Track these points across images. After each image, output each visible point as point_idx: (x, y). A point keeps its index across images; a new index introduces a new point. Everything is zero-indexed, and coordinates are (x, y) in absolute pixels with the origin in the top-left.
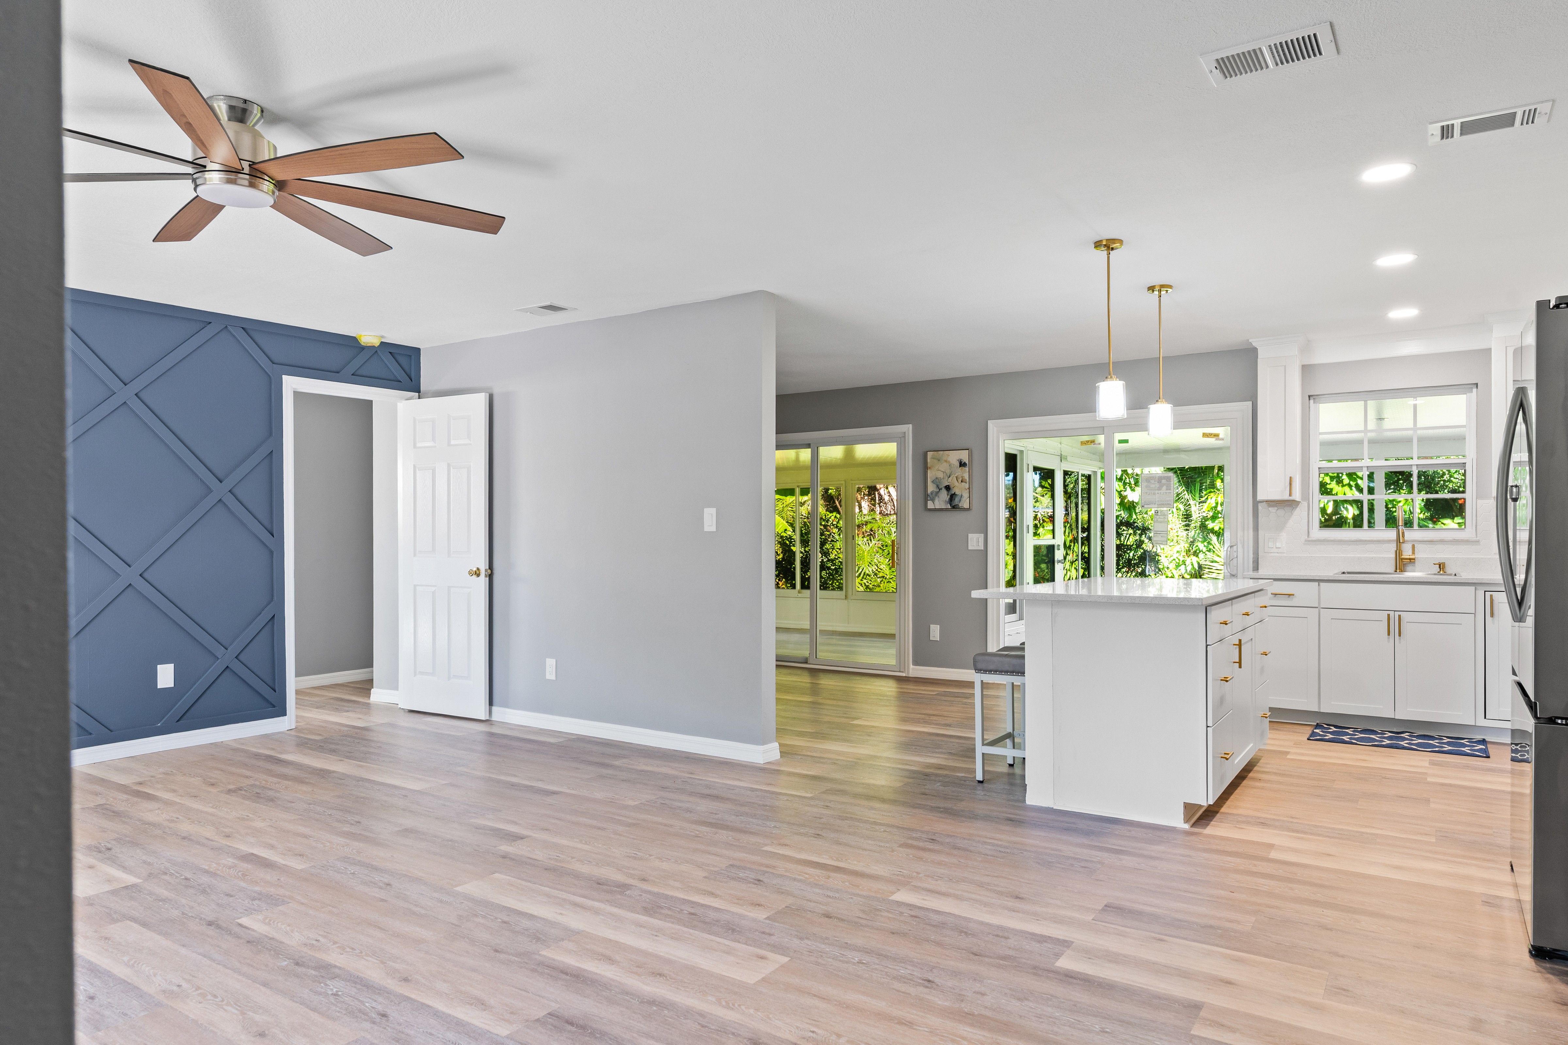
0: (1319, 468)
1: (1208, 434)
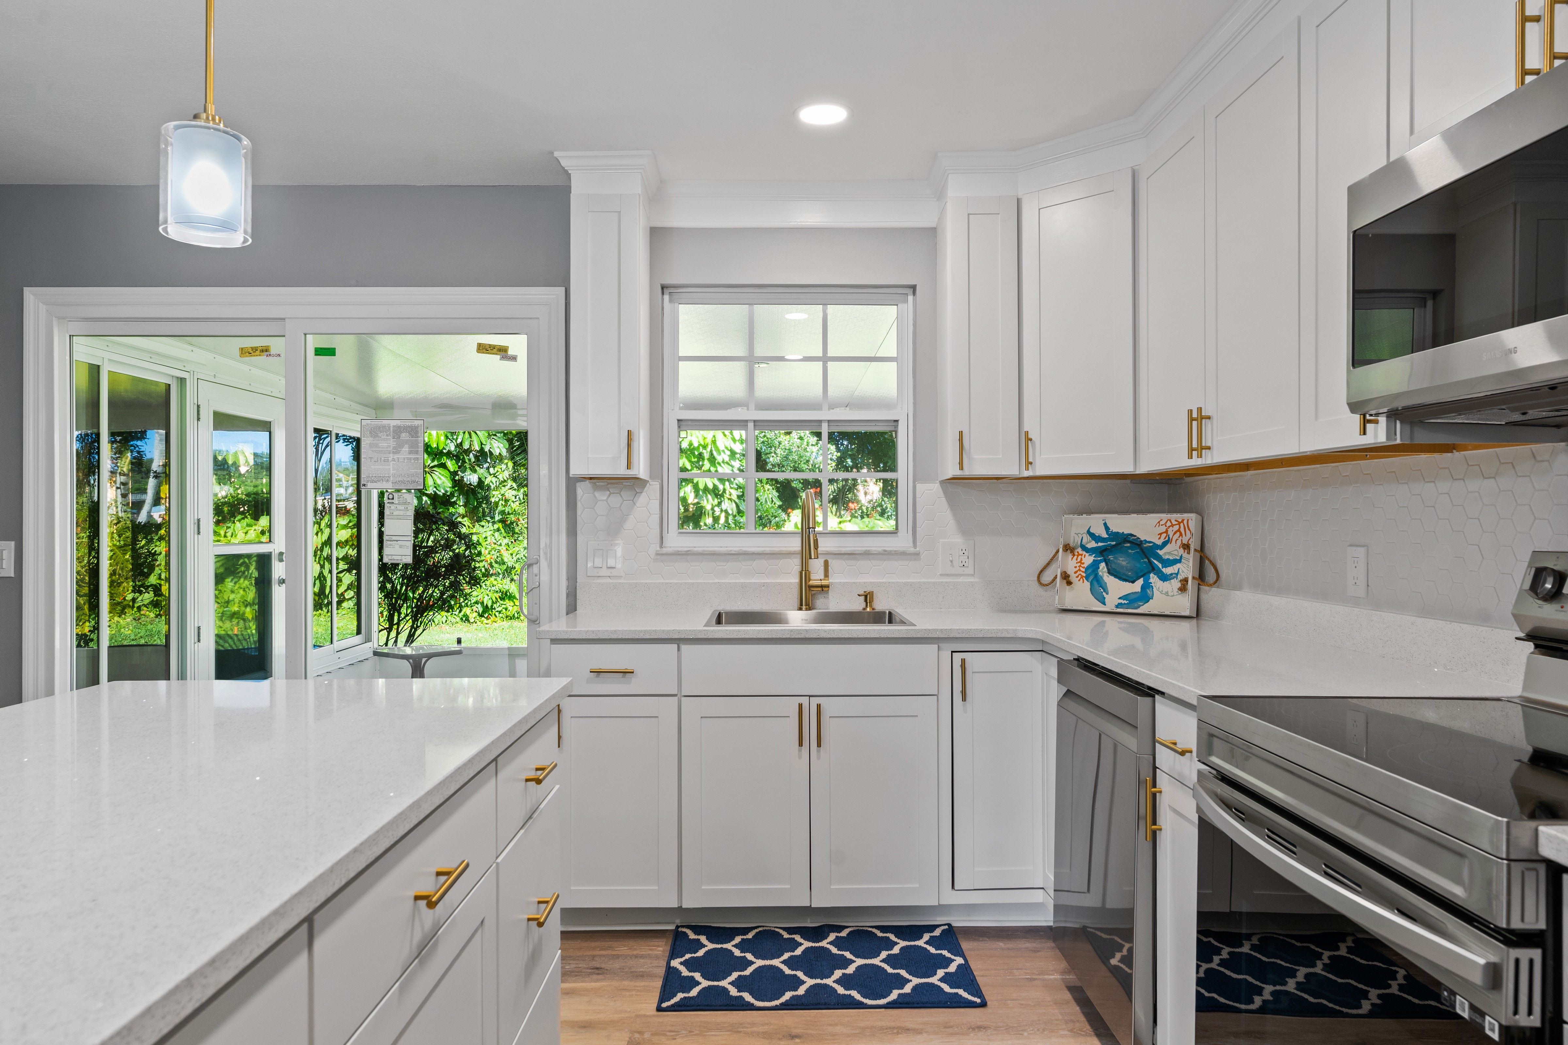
0: (678, 420)
1: (487, 347)
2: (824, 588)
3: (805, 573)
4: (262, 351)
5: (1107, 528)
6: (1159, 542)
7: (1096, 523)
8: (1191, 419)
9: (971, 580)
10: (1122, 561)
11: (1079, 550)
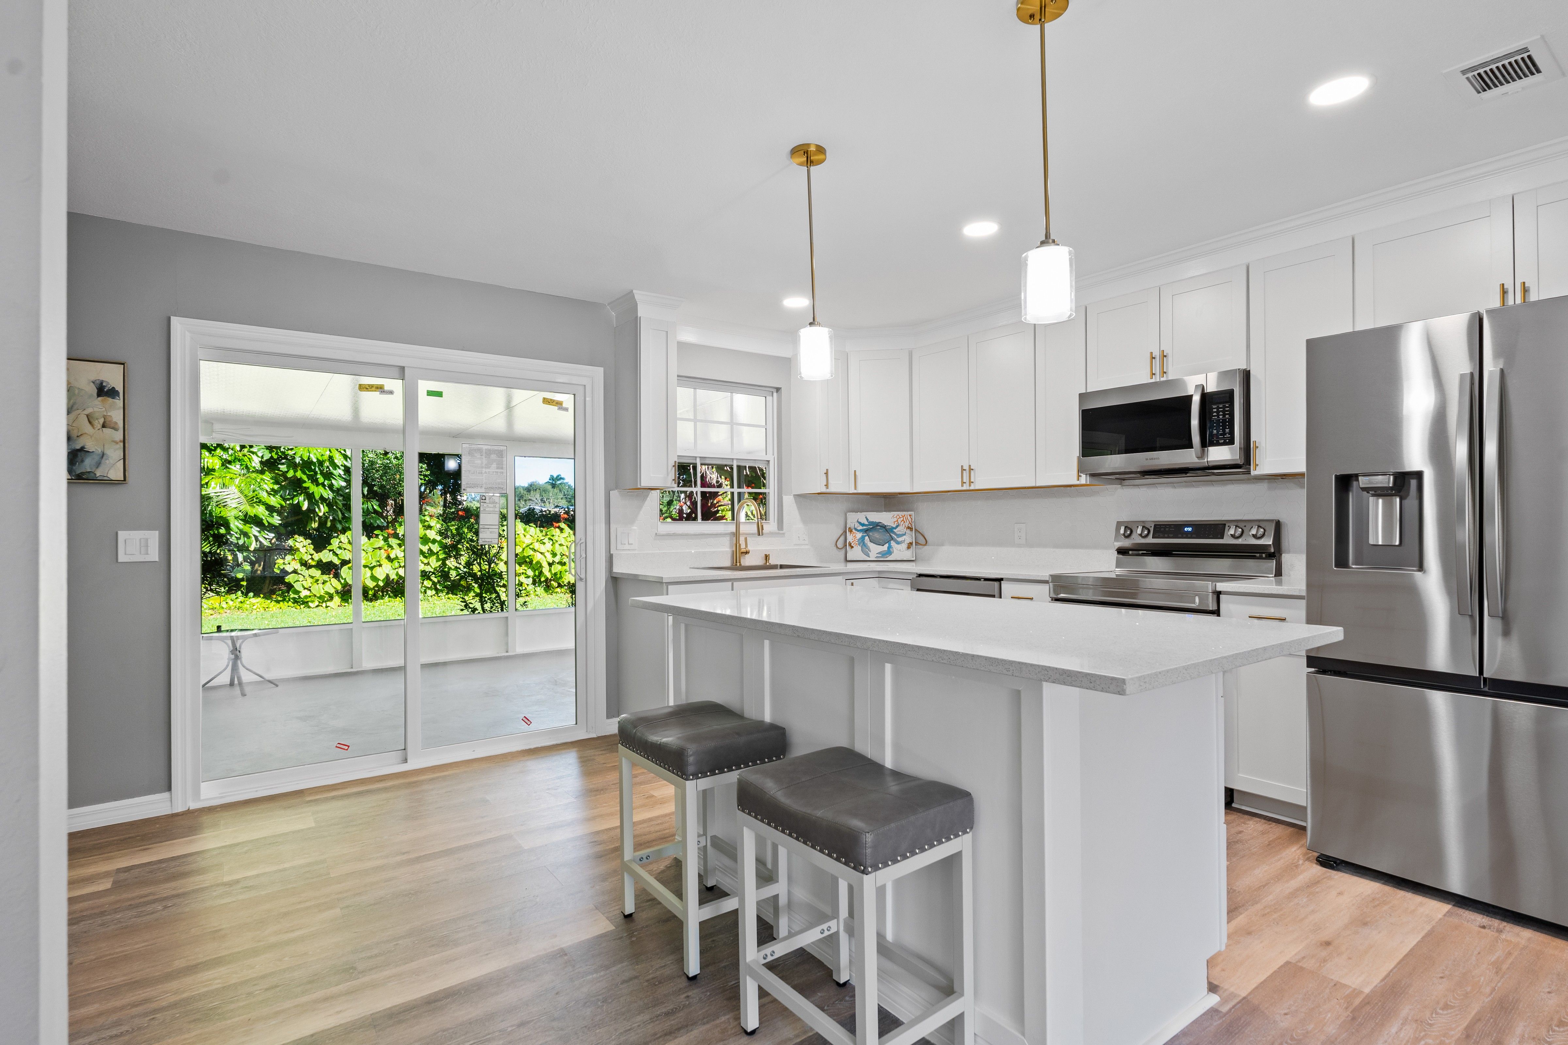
1: (549, 401)
2: (747, 553)
3: (737, 544)
4: (377, 388)
5: (867, 519)
6: (894, 526)
7: (862, 517)
8: (963, 470)
9: (807, 547)
10: (876, 535)
11: (854, 530)
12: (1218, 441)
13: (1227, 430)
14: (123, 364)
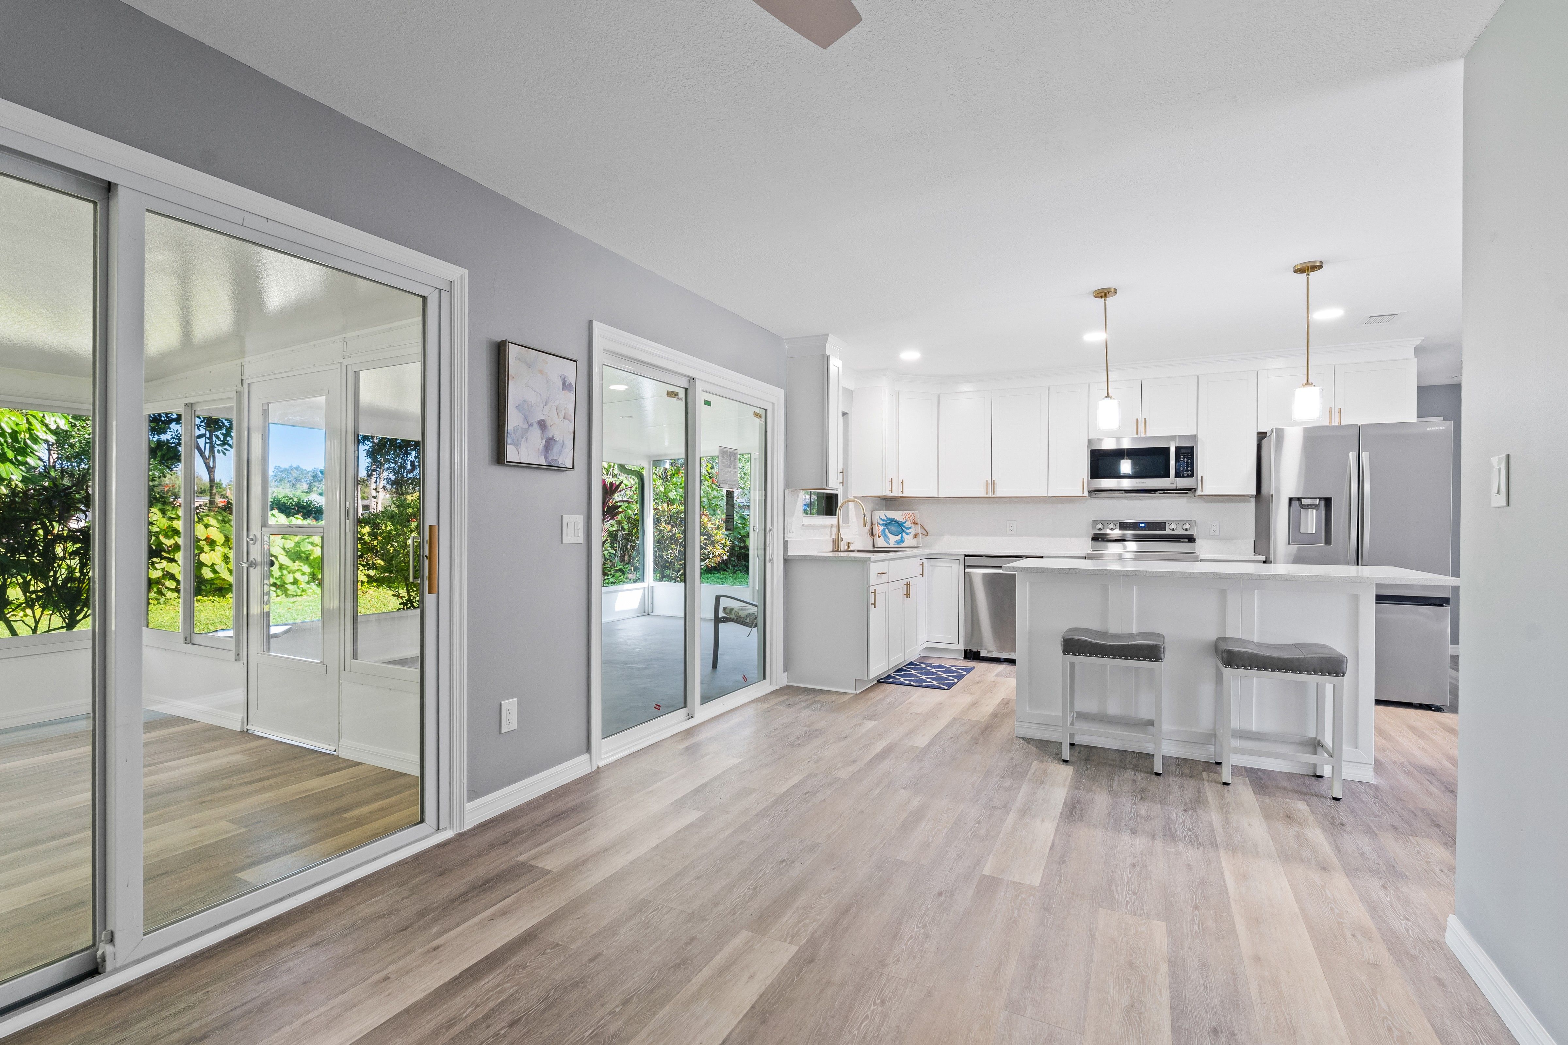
1: (757, 414)
3: (838, 534)
4: (675, 395)
5: (886, 516)
6: (904, 521)
7: (885, 514)
8: (987, 483)
10: (893, 528)
11: (878, 524)
12: (1183, 475)
13: (1189, 469)
14: (576, 361)
